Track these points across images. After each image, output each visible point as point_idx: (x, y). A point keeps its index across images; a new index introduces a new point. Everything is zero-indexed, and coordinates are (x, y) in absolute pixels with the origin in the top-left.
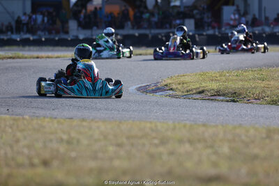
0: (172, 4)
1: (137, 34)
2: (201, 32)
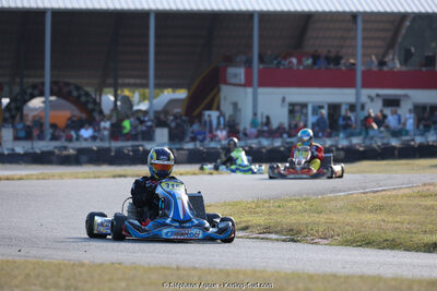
0: (135, 108)
1: (95, 148)
2: (178, 146)
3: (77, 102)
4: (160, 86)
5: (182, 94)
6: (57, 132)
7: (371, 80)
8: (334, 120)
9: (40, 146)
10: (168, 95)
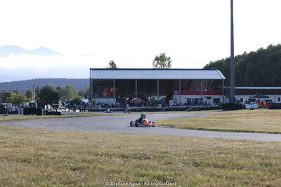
0: (155, 100)
2: (163, 107)
3: (143, 98)
4: (161, 95)
5: (165, 97)
6: (139, 105)
7: (204, 93)
8: (196, 102)
9: (135, 108)
10: (162, 97)
